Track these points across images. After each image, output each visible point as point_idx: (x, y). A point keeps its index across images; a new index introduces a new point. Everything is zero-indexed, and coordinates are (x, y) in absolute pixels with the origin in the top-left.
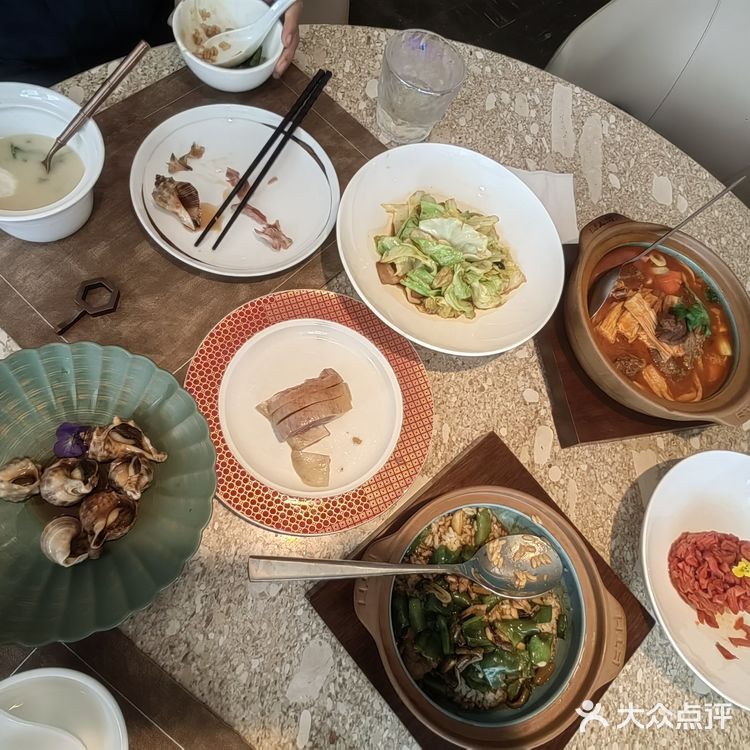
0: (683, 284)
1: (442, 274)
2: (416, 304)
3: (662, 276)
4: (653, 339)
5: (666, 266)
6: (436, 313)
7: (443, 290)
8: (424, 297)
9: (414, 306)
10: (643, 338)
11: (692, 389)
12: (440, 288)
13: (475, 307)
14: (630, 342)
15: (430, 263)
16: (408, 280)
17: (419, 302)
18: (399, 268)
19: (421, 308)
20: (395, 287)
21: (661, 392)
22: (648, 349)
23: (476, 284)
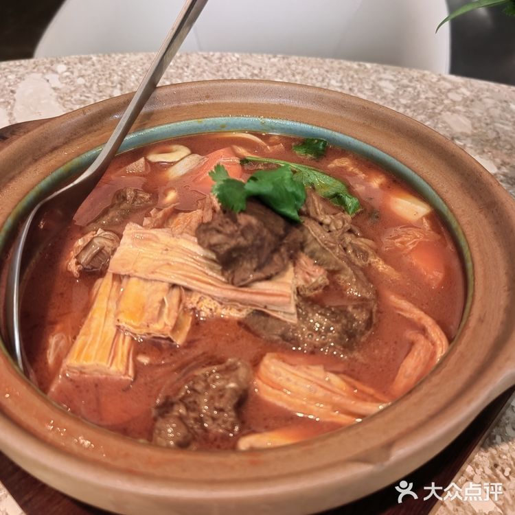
0: (244, 161)
3: (193, 174)
4: (230, 293)
5: (193, 152)
10: (206, 308)
11: (410, 334)
14: (179, 341)
21: (336, 407)
22: (240, 323)
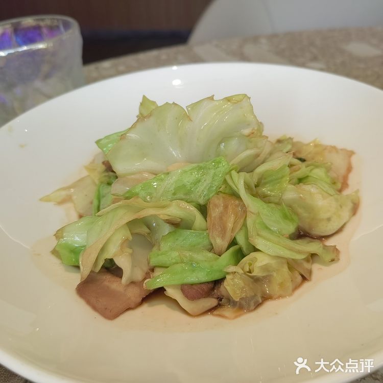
1: (214, 213)
2: (211, 310)
6: (266, 298)
7: (241, 240)
8: (218, 283)
9: (209, 318)
12: (233, 243)
13: (322, 238)
15: (176, 210)
16: (158, 272)
17: (212, 302)
18: (123, 262)
19: (228, 311)
20: (146, 308)
23: (291, 193)
